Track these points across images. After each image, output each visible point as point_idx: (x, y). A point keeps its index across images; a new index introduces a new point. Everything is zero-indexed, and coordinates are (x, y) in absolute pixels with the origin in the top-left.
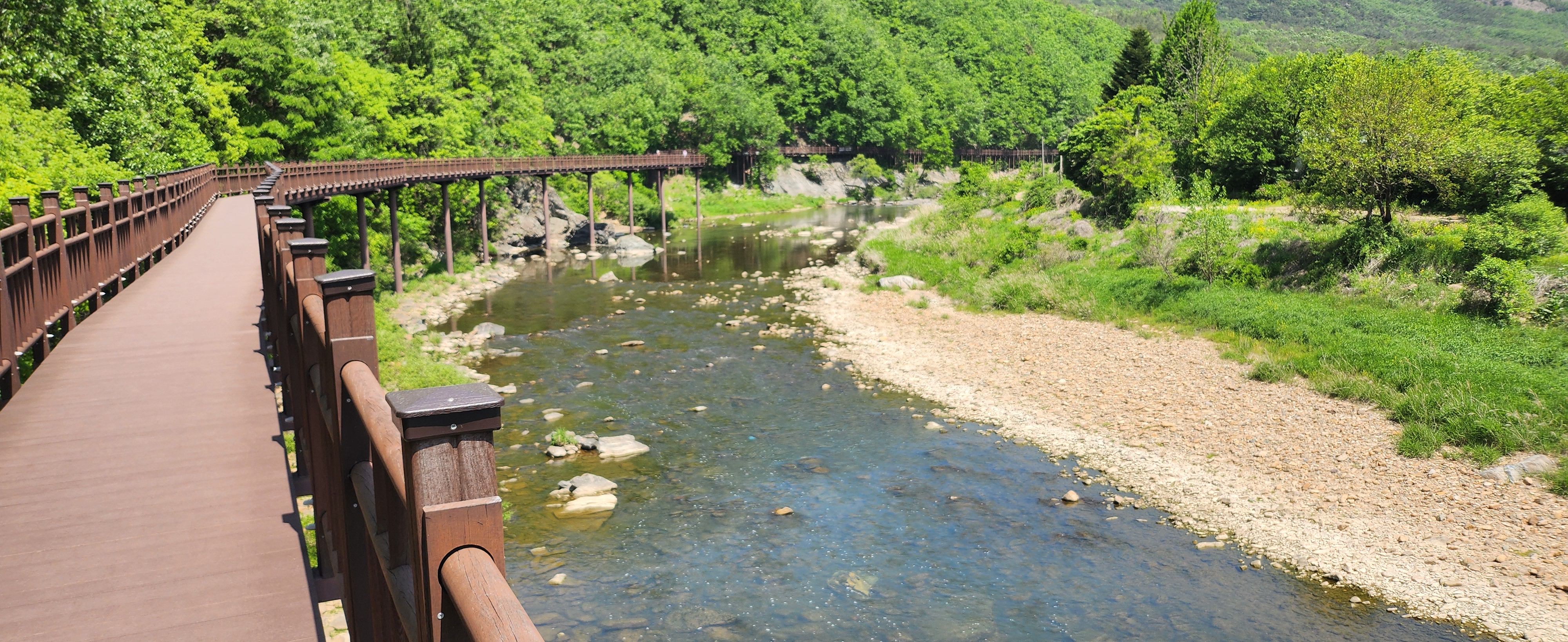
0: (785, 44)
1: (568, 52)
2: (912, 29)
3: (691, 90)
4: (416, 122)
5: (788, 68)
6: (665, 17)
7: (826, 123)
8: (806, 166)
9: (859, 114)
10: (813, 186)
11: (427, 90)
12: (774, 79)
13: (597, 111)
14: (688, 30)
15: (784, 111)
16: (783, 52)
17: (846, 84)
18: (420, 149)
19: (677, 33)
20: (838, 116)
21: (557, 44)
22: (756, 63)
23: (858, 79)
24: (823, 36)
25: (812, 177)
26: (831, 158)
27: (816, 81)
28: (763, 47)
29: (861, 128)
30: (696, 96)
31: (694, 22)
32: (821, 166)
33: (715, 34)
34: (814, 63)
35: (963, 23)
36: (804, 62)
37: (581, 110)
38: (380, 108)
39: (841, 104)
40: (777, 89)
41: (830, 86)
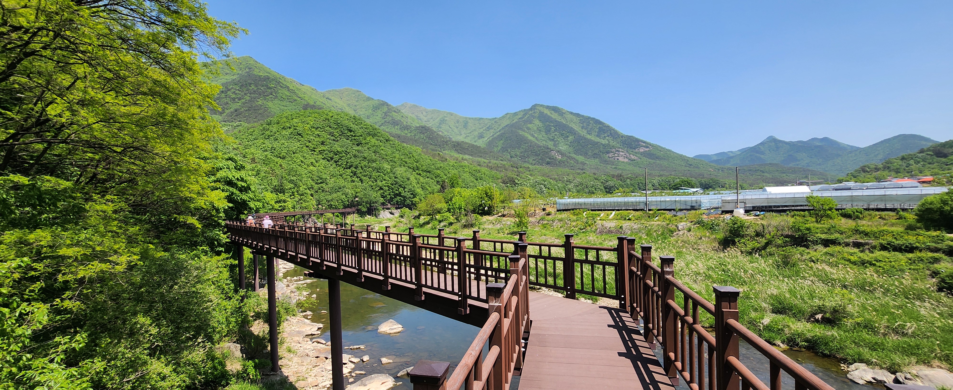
0: (385, 180)
1: (323, 185)
2: (425, 173)
3: (357, 193)
4: (280, 205)
5: (385, 186)
6: (352, 174)
7: (395, 199)
8: (390, 211)
9: (404, 197)
10: (392, 215)
11: (284, 198)
12: (381, 189)
13: (330, 199)
14: (357, 177)
15: (383, 197)
16: (384, 182)
17: (401, 190)
18: (281, 210)
19: (355, 178)
20: (398, 198)
21: (321, 183)
22: (376, 185)
23: (404, 188)
24: (395, 178)
25: (391, 213)
26: (397, 208)
27: (392, 189)
28: (378, 181)
29: (405, 200)
30: (358, 194)
31: (360, 175)
32: (394, 211)
33: (365, 178)
34: (392, 185)
35: (438, 171)
36: (389, 184)
37: (325, 199)
38: (273, 203)
39: (399, 195)
40: (382, 191)
41: (396, 190)
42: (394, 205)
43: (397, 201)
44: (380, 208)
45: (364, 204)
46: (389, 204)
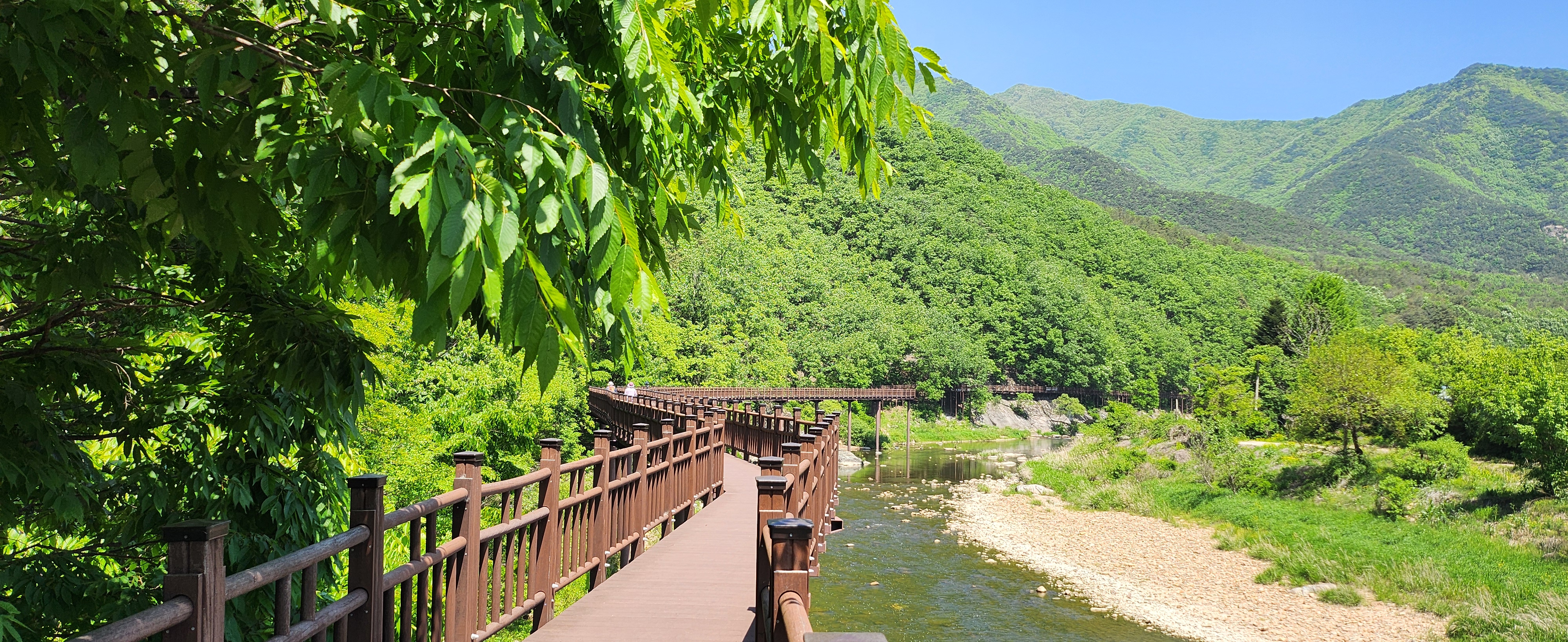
0: (1000, 298)
2: (1125, 284)
3: (912, 337)
5: (1001, 320)
7: (1035, 366)
8: (1015, 403)
9: (1065, 359)
10: (1021, 420)
11: (705, 339)
12: (988, 328)
13: (831, 353)
14: (914, 287)
15: (994, 355)
17: (1053, 333)
19: (905, 290)
20: (1043, 361)
21: (805, 300)
22: (972, 314)
23: (1065, 328)
24: (1035, 292)
25: (1018, 412)
26: (1037, 397)
27: (1026, 329)
28: (979, 301)
29: (1066, 371)
30: (916, 342)
31: (921, 281)
32: (1028, 403)
33: (936, 290)
34: (1024, 316)
36: (1015, 314)
37: (819, 351)
39: (1048, 351)
40: (990, 336)
41: (1039, 335)
42: (1027, 384)
43: (1039, 372)
44: (986, 391)
45: (937, 374)
46: (1012, 382)
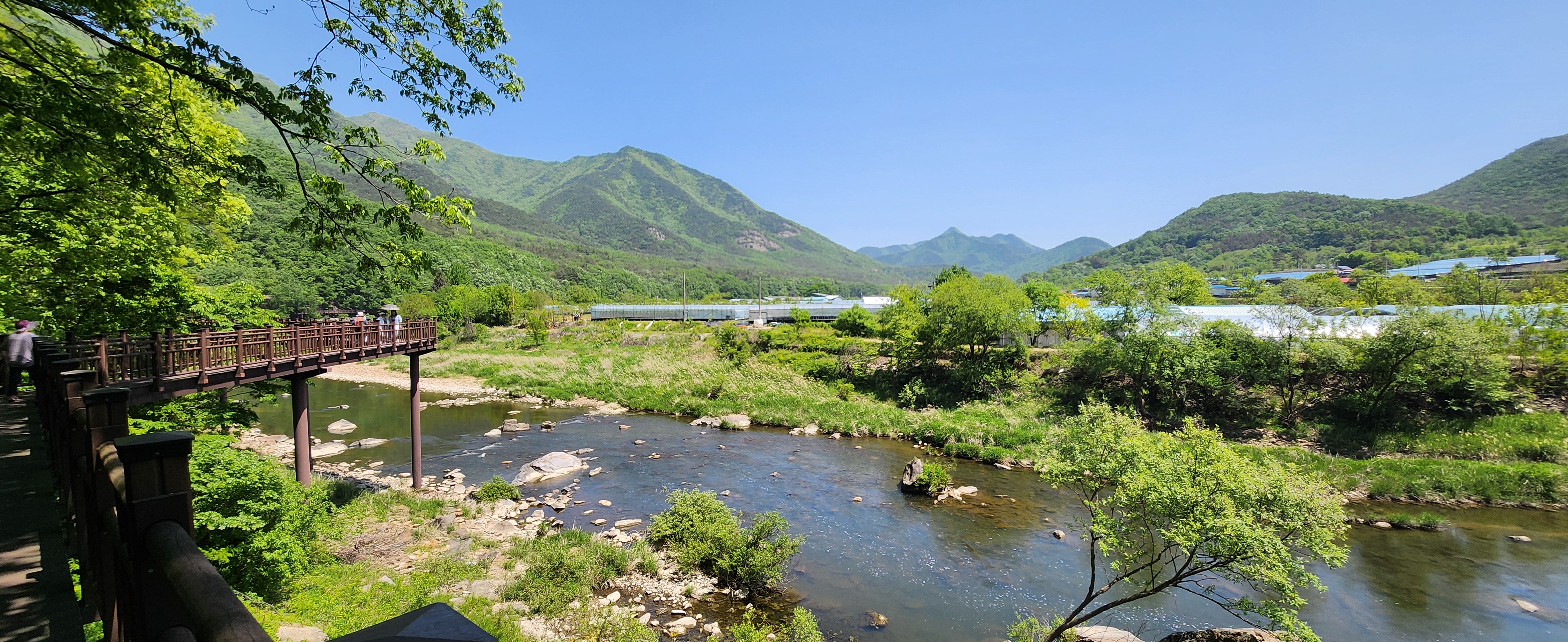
0: (326, 264)
5: (327, 275)
7: (349, 299)
9: (367, 295)
12: (318, 279)
14: (268, 257)
15: (322, 294)
16: (325, 268)
17: (360, 282)
19: (262, 259)
20: (355, 296)
22: (308, 272)
23: (367, 280)
27: (342, 281)
28: (313, 266)
29: (368, 302)
31: (273, 254)
33: (284, 259)
34: (342, 273)
36: (336, 272)
40: (320, 284)
42: (346, 309)
43: (352, 303)
46: (336, 308)
